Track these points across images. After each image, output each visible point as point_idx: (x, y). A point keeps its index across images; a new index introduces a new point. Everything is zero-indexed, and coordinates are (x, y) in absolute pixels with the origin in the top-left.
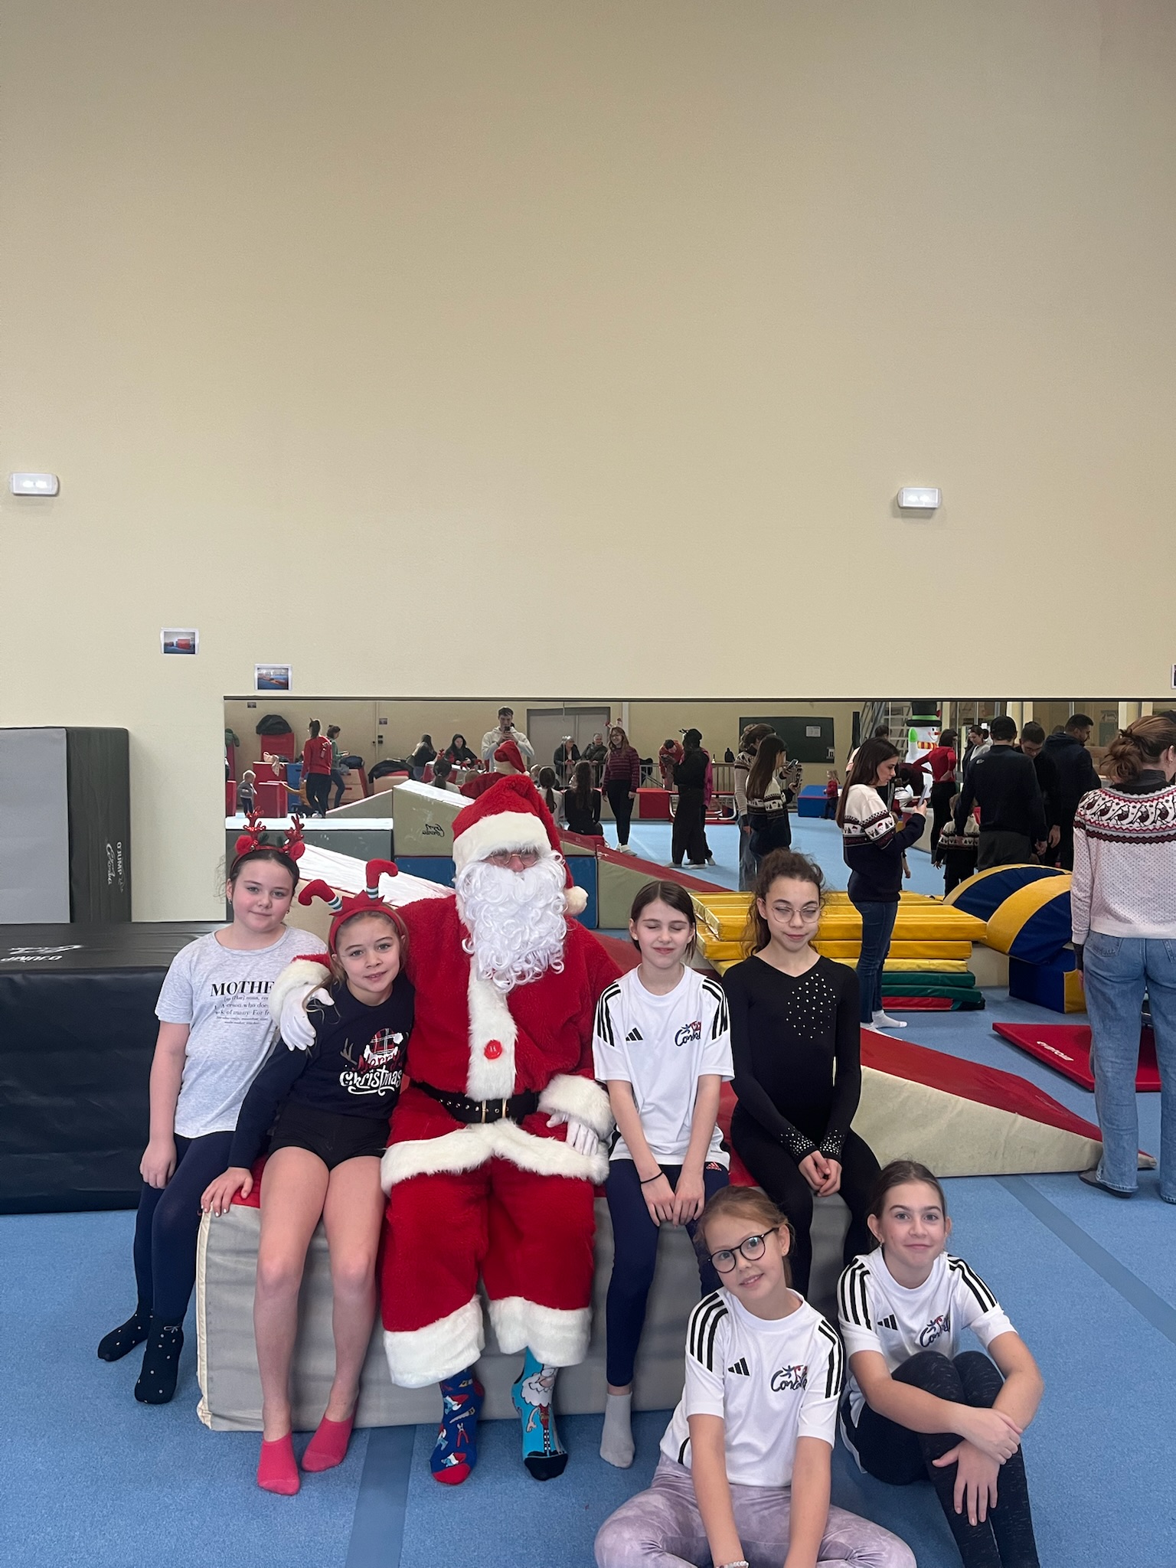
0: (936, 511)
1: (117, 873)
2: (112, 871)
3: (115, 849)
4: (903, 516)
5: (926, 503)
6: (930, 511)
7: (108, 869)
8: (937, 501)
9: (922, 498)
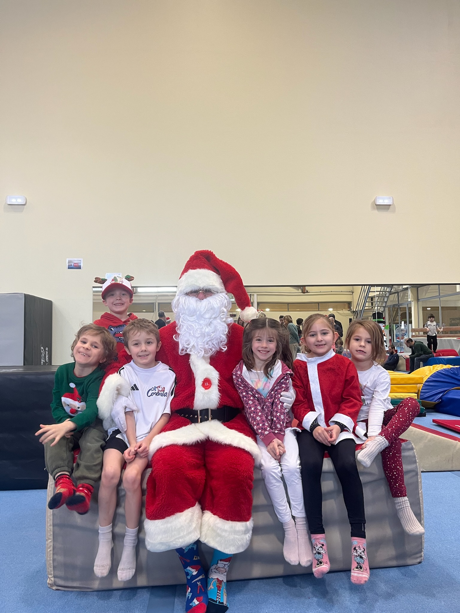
0: (391, 206)
1: (46, 361)
2: (43, 359)
3: (45, 351)
4: (378, 209)
5: (387, 203)
6: (388, 206)
7: (41, 358)
8: (391, 202)
9: (385, 201)
